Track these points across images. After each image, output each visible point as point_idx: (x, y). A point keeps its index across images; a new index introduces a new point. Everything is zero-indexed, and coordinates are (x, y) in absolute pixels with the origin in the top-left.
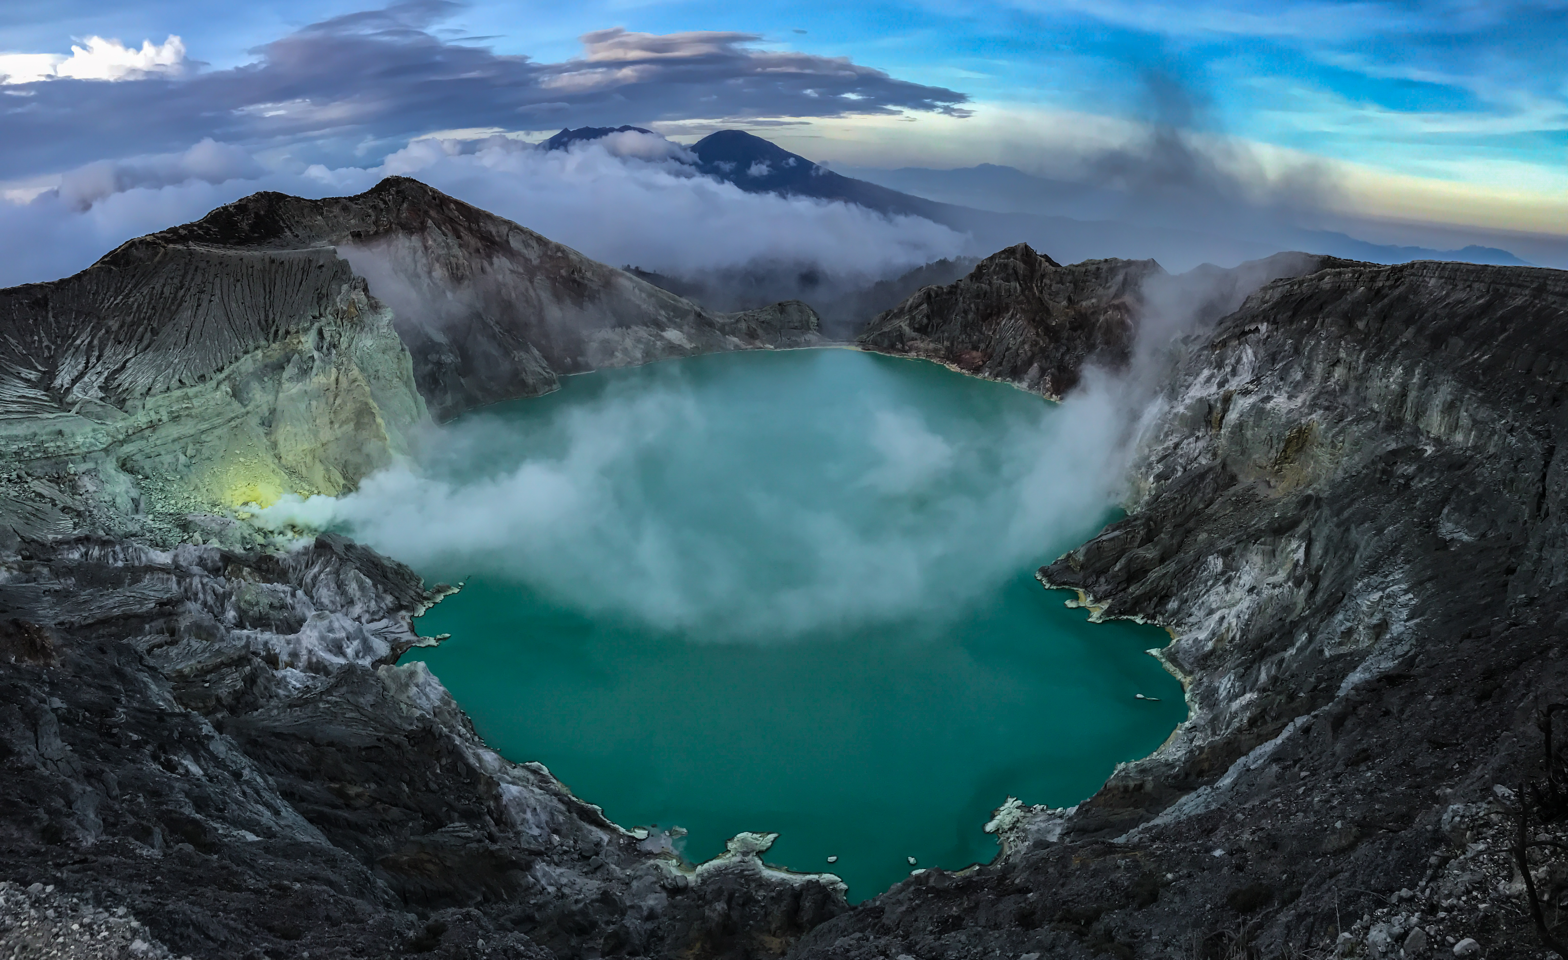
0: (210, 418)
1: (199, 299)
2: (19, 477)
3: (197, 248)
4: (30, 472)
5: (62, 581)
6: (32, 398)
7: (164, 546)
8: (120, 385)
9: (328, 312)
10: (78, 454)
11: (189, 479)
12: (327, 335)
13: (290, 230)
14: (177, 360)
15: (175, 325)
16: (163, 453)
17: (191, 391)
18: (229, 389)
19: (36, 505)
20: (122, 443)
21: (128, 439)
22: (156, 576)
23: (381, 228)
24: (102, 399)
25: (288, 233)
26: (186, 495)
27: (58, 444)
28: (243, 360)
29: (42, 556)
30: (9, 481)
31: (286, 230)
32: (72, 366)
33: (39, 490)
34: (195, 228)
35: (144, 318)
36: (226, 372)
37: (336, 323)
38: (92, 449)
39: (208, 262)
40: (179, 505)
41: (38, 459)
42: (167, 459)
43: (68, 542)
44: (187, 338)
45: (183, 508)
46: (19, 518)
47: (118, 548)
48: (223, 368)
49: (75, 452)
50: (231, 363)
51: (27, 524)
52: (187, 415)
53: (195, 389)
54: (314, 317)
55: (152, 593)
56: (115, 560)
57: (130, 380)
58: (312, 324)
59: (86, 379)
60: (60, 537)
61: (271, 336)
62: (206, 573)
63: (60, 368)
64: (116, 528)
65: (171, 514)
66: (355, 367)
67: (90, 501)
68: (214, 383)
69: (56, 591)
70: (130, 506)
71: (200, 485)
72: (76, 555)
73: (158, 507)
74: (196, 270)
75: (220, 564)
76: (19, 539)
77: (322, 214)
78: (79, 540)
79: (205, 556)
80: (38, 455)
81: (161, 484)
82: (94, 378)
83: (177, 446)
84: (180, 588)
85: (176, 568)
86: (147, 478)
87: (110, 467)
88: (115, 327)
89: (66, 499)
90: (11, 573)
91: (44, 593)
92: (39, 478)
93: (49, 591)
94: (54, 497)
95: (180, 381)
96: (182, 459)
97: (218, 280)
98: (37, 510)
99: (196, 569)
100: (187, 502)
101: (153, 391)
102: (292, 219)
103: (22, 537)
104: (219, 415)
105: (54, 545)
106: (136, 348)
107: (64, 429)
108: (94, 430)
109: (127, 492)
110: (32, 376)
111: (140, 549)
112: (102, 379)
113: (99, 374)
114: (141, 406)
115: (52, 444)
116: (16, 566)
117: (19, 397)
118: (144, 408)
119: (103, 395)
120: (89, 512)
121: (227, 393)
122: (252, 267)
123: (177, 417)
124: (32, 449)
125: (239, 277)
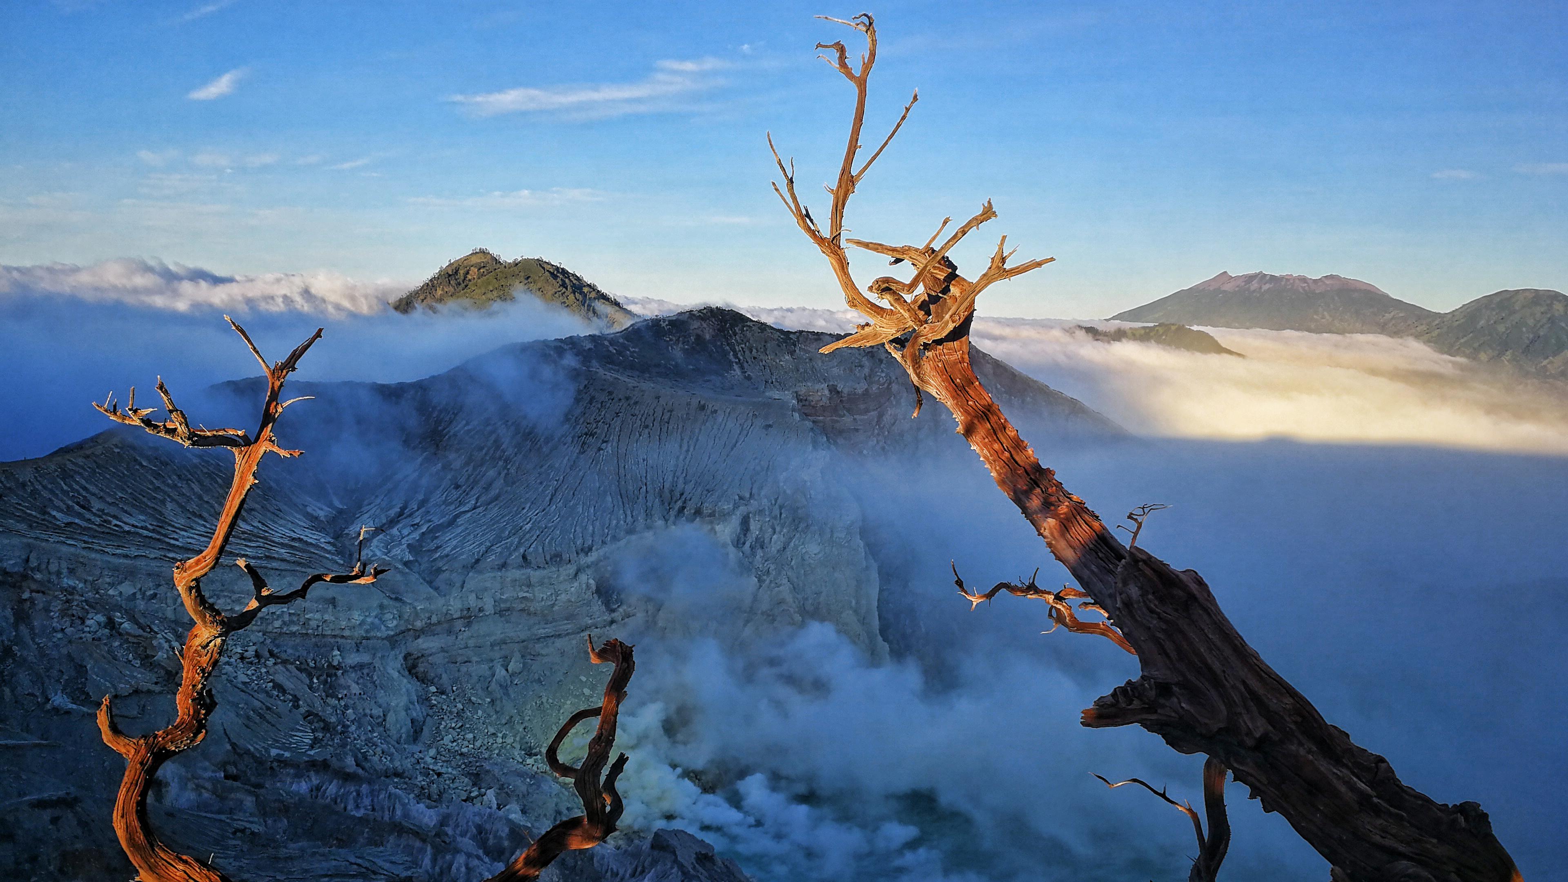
0: (554, 620)
1: (584, 443)
2: (257, 655)
3: (601, 371)
4: (276, 651)
5: (270, 822)
6: (311, 544)
7: (435, 799)
8: (438, 548)
9: (763, 493)
10: (351, 637)
11: (502, 707)
12: (754, 526)
13: (742, 367)
14: (528, 527)
15: (540, 474)
16: (475, 659)
17: (535, 575)
18: (592, 581)
19: (269, 702)
20: (418, 634)
21: (428, 630)
22: (403, 842)
23: (875, 388)
24: (406, 564)
25: (738, 372)
26: (492, 730)
27: (326, 617)
28: (622, 543)
29: (253, 779)
30: (242, 658)
31: (736, 367)
32: (382, 509)
33: (280, 679)
34: (606, 343)
35: (500, 458)
36: (593, 557)
37: (771, 511)
38: (372, 634)
39: (610, 393)
40: (478, 744)
41: (293, 634)
42: (479, 669)
43: (296, 766)
44: (553, 496)
45: (483, 749)
46: (238, 715)
47: (365, 788)
48: (590, 549)
49: (347, 633)
50: (604, 543)
51: (247, 727)
52: (523, 610)
53: (539, 573)
54: (741, 498)
55: (387, 866)
56: (357, 807)
57: (454, 543)
58: (736, 507)
59: (395, 531)
60: (287, 754)
61: (673, 513)
62: (481, 852)
63: (365, 509)
64: (376, 758)
65: (462, 754)
66: (785, 581)
67: (350, 711)
68: (571, 569)
69: (253, 833)
70: (406, 729)
71: (517, 719)
72: (303, 787)
73: (447, 739)
74: (591, 402)
75: (506, 843)
76: (229, 747)
77: (792, 353)
78: (313, 765)
79: (488, 826)
80: (294, 628)
81: (460, 706)
82: (405, 532)
83: (497, 655)
84: (433, 867)
85: (437, 835)
86: (443, 693)
87: (393, 667)
88: (457, 464)
89: (313, 700)
90: (200, 795)
91: (234, 833)
92: (285, 662)
93: (243, 831)
94: (299, 695)
95: (524, 557)
96: (500, 672)
97: (617, 423)
98: (268, 709)
99: (467, 843)
100: (491, 741)
101: (481, 565)
102: (747, 352)
103: (234, 745)
104: (570, 617)
105: (275, 764)
106: (477, 499)
107: (339, 597)
108: (381, 607)
109: (407, 709)
110: (321, 514)
111: (397, 797)
112: (416, 535)
113: (416, 526)
114: (458, 585)
115: (318, 616)
116: (208, 785)
117: (293, 539)
118: (462, 587)
119: (411, 558)
120: (344, 726)
121: (588, 586)
122: (671, 411)
123: (508, 609)
124: (286, 618)
125: (649, 422)
